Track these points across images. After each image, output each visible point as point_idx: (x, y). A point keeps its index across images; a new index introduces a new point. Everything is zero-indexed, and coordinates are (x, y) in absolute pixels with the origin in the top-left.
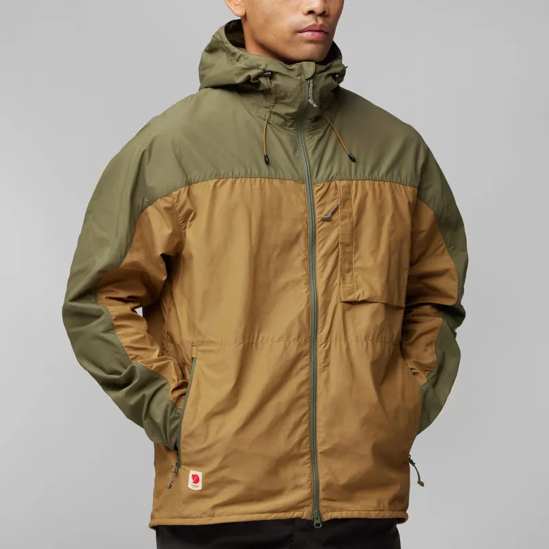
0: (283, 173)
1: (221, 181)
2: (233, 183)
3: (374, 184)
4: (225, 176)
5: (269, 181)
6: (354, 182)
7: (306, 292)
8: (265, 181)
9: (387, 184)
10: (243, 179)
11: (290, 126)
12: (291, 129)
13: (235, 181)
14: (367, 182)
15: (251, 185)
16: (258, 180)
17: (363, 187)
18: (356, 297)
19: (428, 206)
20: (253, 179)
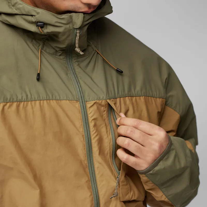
0: (59, 95)
1: (8, 104)
2: (18, 106)
3: (132, 100)
4: (11, 100)
5: (47, 103)
6: (118, 99)
7: (90, 196)
8: (43, 103)
9: (142, 98)
10: (25, 103)
11: (60, 55)
12: (61, 57)
13: (19, 104)
14: (127, 98)
15: (32, 108)
16: (38, 102)
17: (125, 103)
18: (130, 197)
19: (175, 110)
20: (33, 102)
